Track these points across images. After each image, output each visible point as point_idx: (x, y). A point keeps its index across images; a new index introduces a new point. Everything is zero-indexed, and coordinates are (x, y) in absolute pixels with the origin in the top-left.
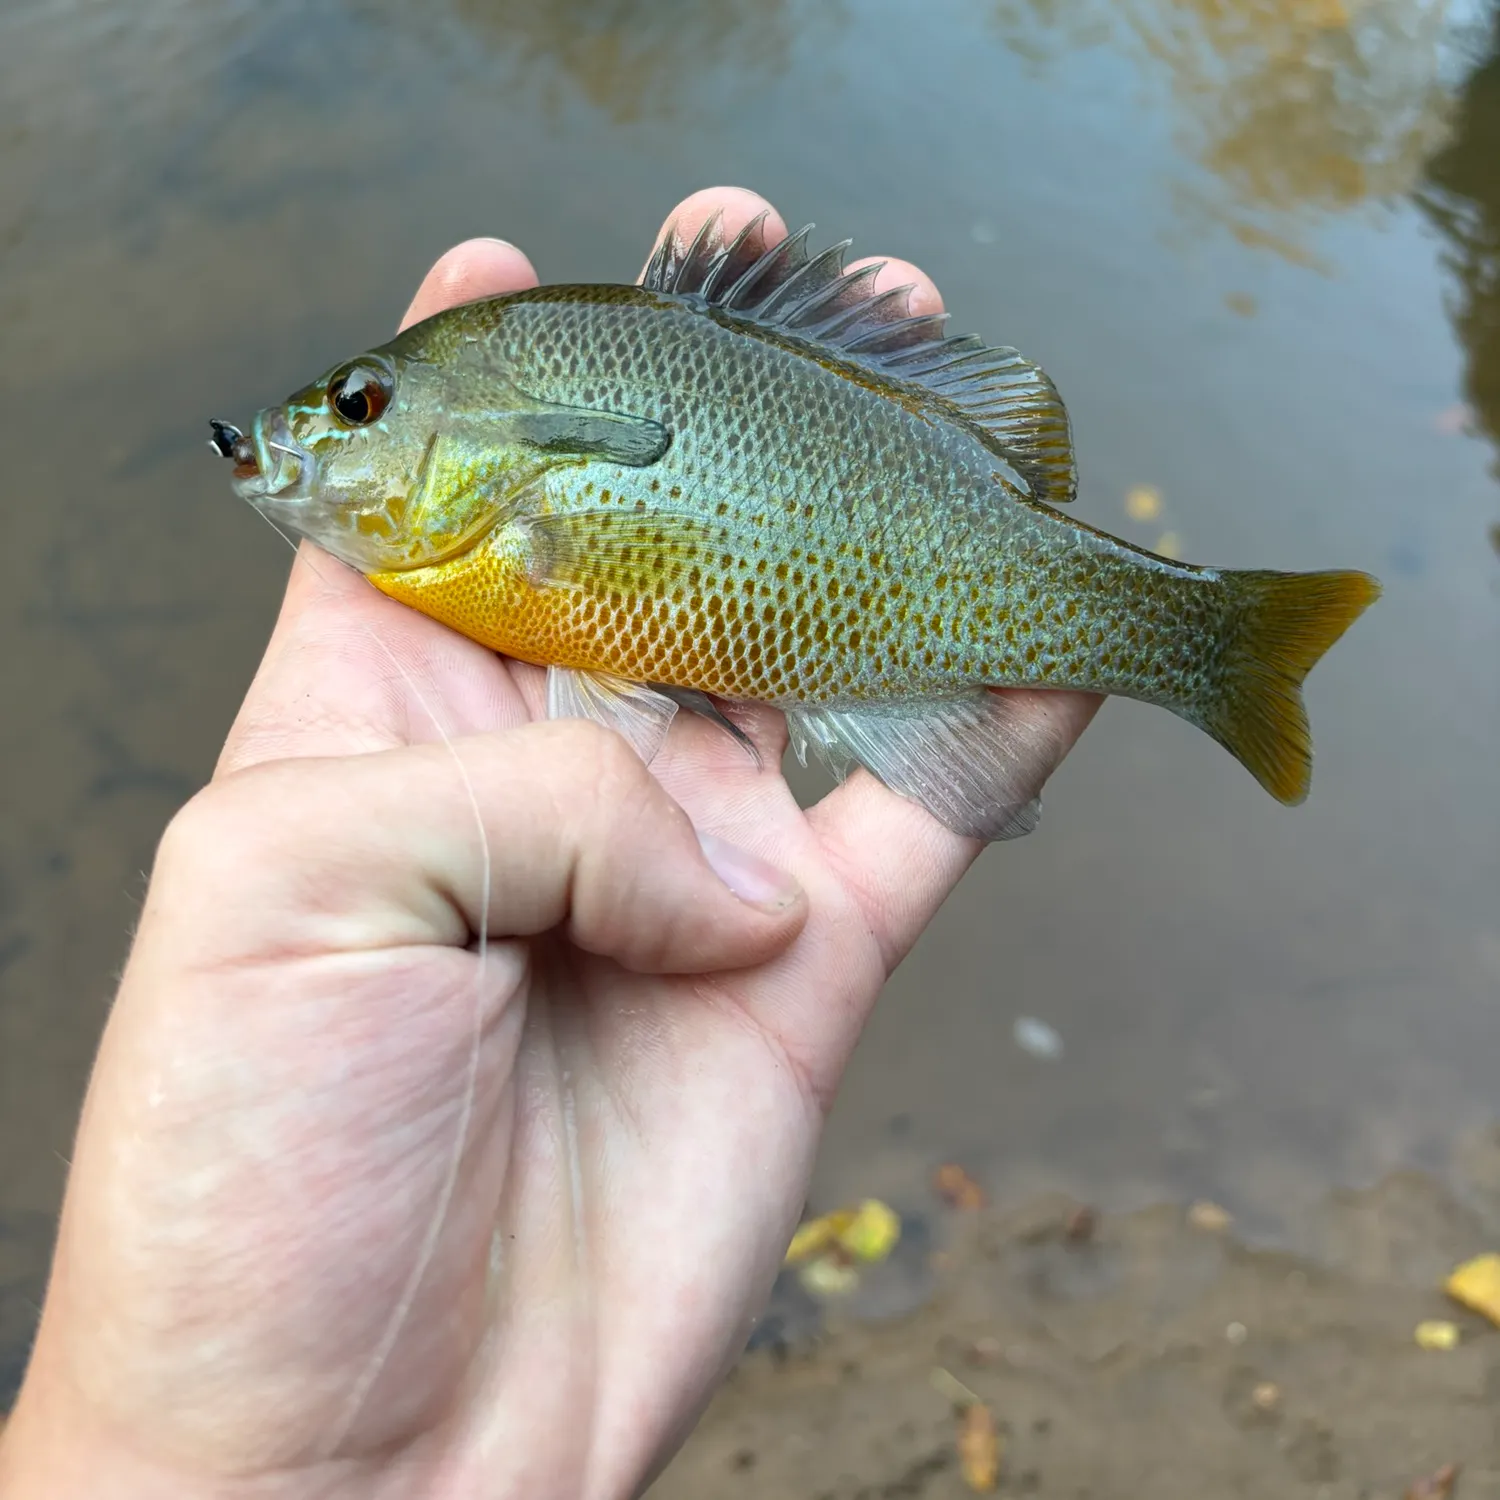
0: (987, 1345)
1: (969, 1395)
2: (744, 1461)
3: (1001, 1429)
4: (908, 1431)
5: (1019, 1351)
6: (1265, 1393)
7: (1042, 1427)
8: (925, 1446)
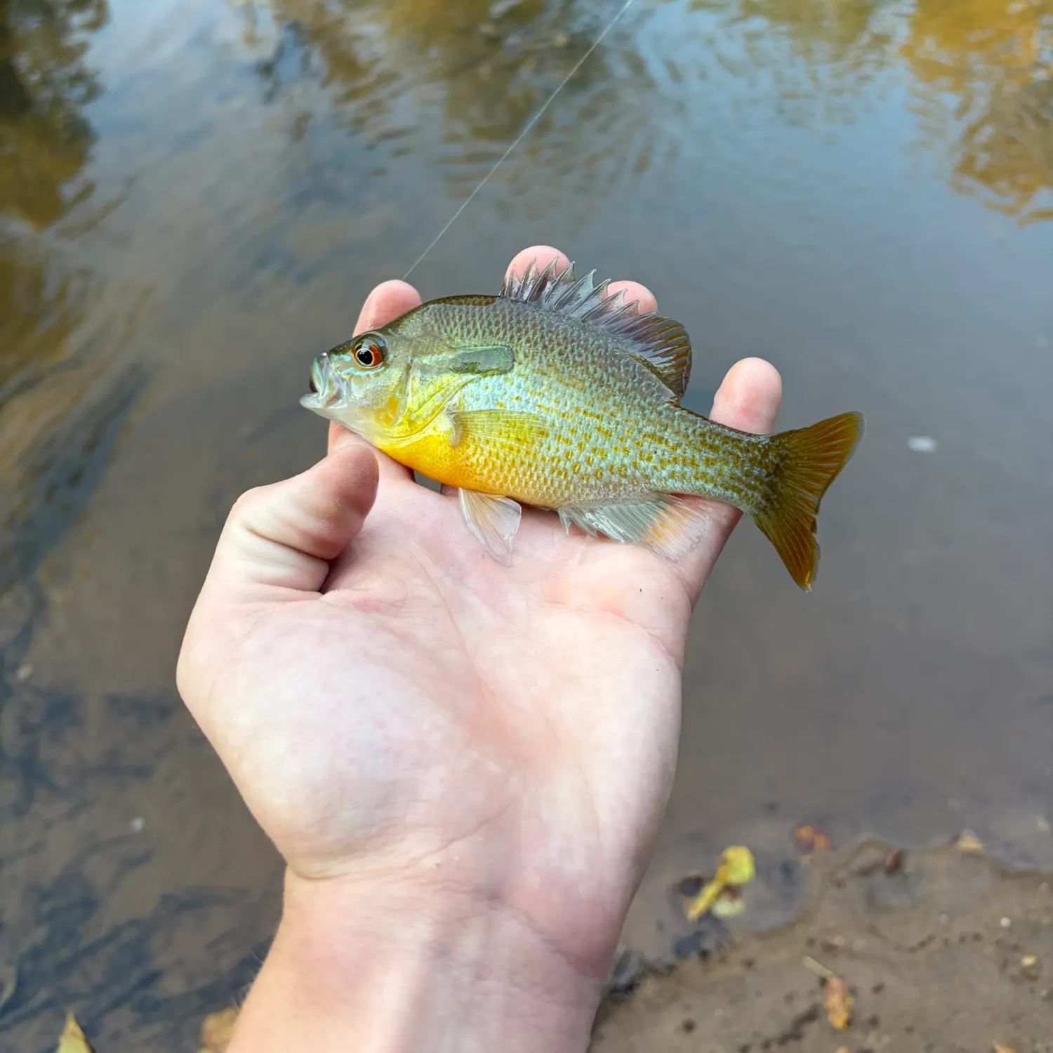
0: (838, 941)
1: (827, 973)
2: (689, 1027)
3: (852, 991)
4: (789, 998)
5: (860, 943)
6: (1028, 961)
7: (878, 989)
8: (803, 1006)
